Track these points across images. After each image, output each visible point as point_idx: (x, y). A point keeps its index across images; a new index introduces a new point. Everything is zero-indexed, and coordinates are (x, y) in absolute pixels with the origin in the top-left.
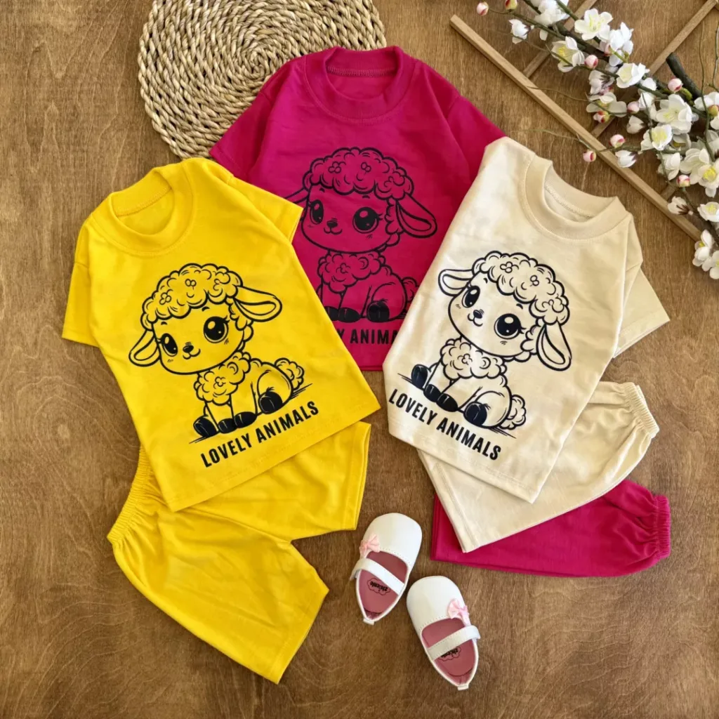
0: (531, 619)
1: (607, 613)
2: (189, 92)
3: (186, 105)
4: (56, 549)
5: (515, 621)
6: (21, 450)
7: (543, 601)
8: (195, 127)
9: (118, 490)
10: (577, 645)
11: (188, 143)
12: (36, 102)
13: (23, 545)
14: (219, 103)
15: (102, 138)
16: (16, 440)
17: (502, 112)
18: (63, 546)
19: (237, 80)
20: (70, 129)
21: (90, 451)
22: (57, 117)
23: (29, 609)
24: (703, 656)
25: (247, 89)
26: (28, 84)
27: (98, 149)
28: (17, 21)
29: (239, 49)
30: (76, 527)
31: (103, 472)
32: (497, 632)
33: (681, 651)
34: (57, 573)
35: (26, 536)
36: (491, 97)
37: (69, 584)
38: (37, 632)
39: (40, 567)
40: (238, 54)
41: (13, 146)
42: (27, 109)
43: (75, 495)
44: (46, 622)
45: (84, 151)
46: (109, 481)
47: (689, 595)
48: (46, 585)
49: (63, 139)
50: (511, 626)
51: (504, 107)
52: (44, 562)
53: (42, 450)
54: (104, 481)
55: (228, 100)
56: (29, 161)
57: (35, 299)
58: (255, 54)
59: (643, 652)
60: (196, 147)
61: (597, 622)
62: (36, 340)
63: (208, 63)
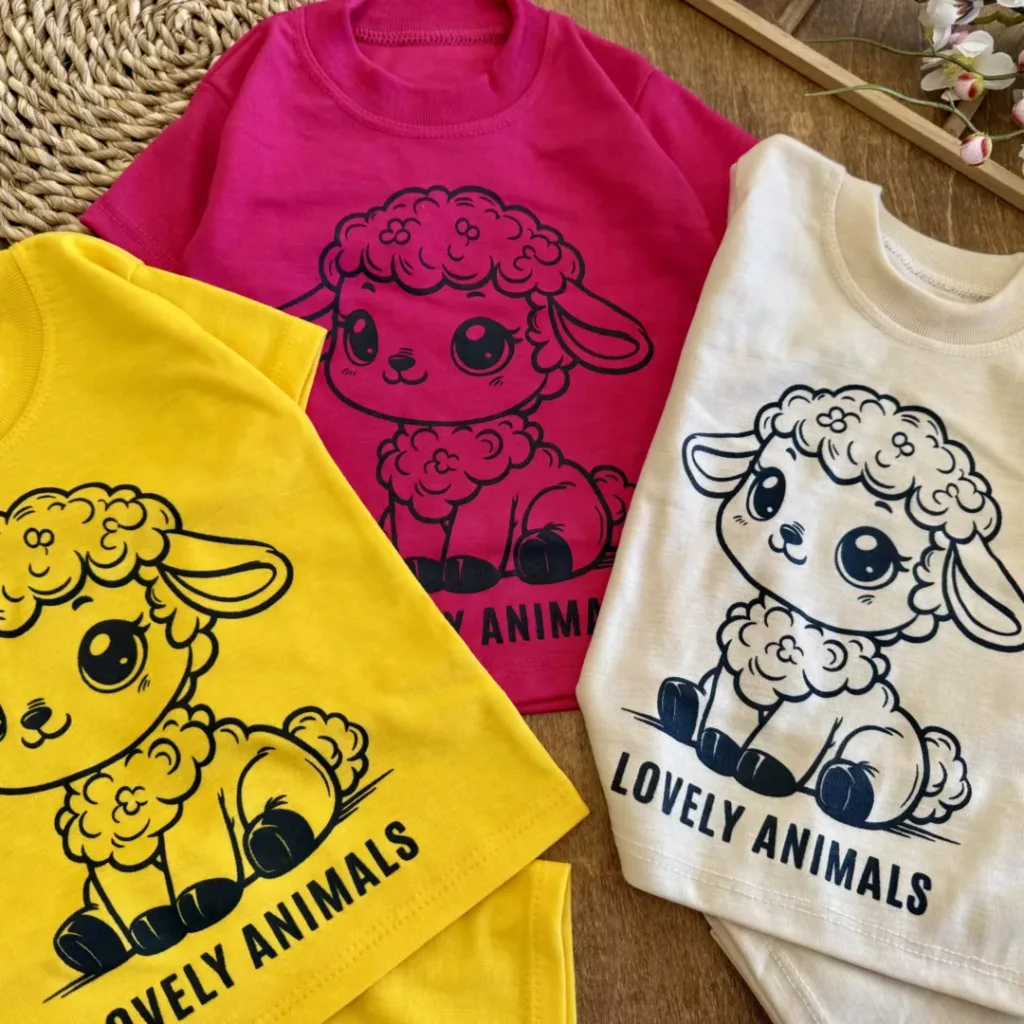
2: (29, 102)
3: (22, 127)
8: (46, 172)
11: (30, 208)
14: (105, 120)
17: (747, 106)
19: (145, 70)
25: (171, 86)
29: (148, 10)
36: (718, 79)
40: (146, 18)
51: (749, 96)
55: (125, 111)
58: (184, 15)
60: (50, 214)
63: (74, 40)
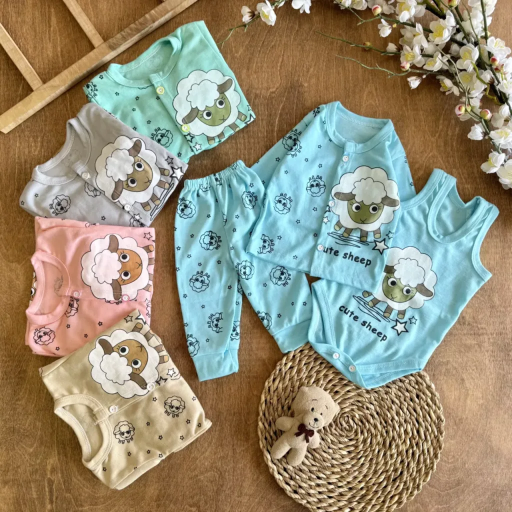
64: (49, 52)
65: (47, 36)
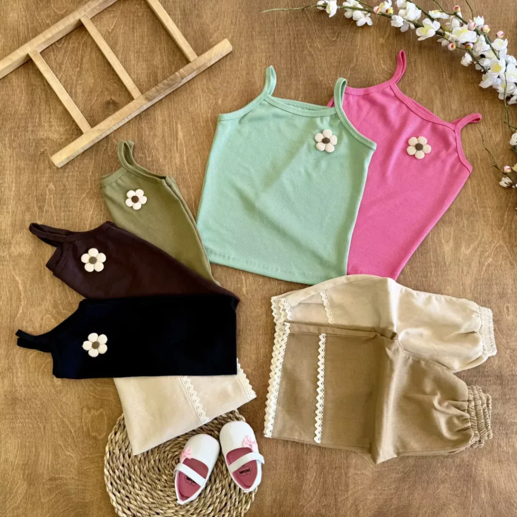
0: (347, 491)
1: (394, 486)
4: (52, 454)
5: (337, 492)
6: (31, 392)
7: (354, 479)
9: (90, 416)
10: (377, 507)
12: (42, 183)
13: (33, 452)
15: (81, 203)
16: (28, 386)
18: (57, 452)
20: (62, 199)
21: (73, 392)
22: (54, 191)
23: (36, 492)
24: (456, 511)
26: (37, 173)
27: (78, 210)
28: (30, 137)
30: (65, 440)
31: (81, 404)
32: (326, 500)
33: (442, 509)
34: (53, 469)
35: (34, 446)
37: (61, 476)
38: (40, 507)
39: (42, 465)
41: (28, 209)
42: (36, 188)
43: (64, 419)
44: (46, 500)
45: (69, 211)
46: (85, 410)
47: (445, 472)
48: (46, 477)
49: (58, 204)
50: (335, 495)
52: (45, 462)
53: (44, 392)
54: (82, 410)
56: (38, 217)
57: (40, 300)
59: (419, 510)
61: (389, 492)
62: (41, 324)
64: (177, 161)
65: (175, 147)
